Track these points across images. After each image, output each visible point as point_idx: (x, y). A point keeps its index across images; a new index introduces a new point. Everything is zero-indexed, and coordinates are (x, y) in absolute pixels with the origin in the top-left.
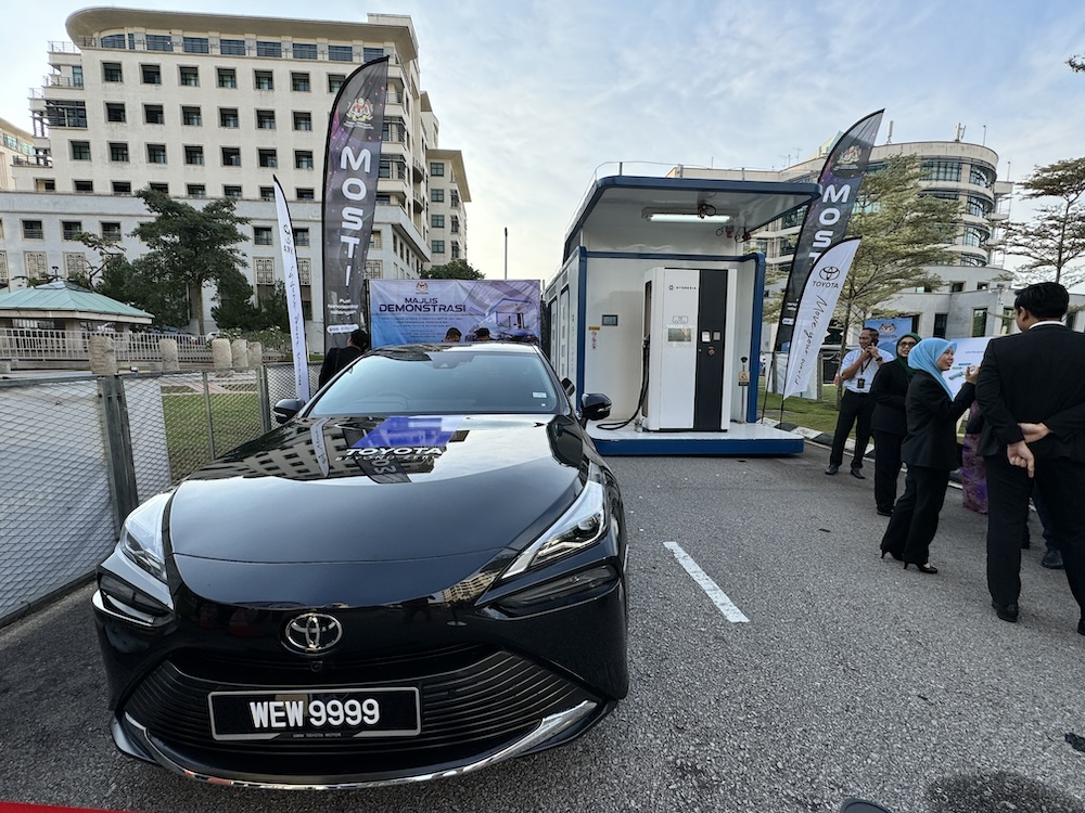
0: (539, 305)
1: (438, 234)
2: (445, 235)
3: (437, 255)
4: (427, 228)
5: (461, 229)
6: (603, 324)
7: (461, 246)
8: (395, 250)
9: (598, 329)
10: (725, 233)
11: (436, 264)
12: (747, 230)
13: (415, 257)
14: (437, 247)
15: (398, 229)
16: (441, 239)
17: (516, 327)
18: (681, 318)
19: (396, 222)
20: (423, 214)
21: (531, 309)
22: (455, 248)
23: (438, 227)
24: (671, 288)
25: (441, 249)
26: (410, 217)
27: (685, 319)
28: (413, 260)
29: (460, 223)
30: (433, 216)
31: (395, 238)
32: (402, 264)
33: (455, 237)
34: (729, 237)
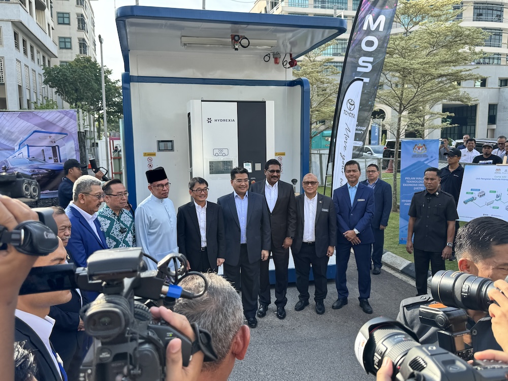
0: (76, 136)
1: (64, 31)
2: (72, 31)
3: (64, 51)
4: (52, 25)
5: (89, 25)
6: (159, 150)
7: (89, 43)
8: (17, 46)
9: (154, 155)
10: (272, 60)
11: (64, 60)
12: (293, 56)
13: (41, 54)
14: (64, 43)
15: (19, 27)
16: (68, 36)
17: (52, 161)
18: (221, 150)
19: (16, 19)
20: (47, 12)
21: (68, 141)
22: (83, 45)
23: (64, 24)
24: (209, 120)
25: (68, 45)
26: (31, 13)
27: (225, 151)
28: (38, 56)
29: (86, 21)
30: (58, 13)
31: (16, 34)
32: (27, 60)
33: (82, 34)
34: (276, 62)
